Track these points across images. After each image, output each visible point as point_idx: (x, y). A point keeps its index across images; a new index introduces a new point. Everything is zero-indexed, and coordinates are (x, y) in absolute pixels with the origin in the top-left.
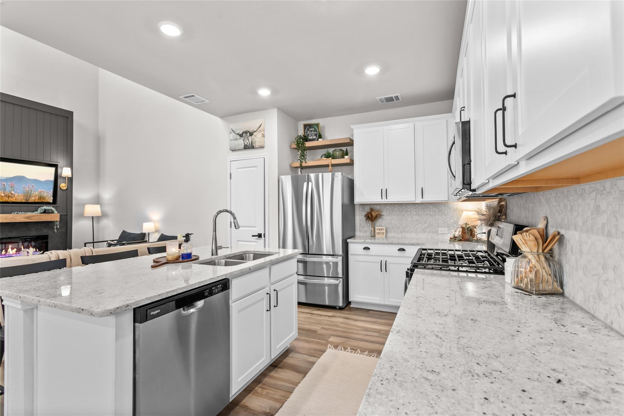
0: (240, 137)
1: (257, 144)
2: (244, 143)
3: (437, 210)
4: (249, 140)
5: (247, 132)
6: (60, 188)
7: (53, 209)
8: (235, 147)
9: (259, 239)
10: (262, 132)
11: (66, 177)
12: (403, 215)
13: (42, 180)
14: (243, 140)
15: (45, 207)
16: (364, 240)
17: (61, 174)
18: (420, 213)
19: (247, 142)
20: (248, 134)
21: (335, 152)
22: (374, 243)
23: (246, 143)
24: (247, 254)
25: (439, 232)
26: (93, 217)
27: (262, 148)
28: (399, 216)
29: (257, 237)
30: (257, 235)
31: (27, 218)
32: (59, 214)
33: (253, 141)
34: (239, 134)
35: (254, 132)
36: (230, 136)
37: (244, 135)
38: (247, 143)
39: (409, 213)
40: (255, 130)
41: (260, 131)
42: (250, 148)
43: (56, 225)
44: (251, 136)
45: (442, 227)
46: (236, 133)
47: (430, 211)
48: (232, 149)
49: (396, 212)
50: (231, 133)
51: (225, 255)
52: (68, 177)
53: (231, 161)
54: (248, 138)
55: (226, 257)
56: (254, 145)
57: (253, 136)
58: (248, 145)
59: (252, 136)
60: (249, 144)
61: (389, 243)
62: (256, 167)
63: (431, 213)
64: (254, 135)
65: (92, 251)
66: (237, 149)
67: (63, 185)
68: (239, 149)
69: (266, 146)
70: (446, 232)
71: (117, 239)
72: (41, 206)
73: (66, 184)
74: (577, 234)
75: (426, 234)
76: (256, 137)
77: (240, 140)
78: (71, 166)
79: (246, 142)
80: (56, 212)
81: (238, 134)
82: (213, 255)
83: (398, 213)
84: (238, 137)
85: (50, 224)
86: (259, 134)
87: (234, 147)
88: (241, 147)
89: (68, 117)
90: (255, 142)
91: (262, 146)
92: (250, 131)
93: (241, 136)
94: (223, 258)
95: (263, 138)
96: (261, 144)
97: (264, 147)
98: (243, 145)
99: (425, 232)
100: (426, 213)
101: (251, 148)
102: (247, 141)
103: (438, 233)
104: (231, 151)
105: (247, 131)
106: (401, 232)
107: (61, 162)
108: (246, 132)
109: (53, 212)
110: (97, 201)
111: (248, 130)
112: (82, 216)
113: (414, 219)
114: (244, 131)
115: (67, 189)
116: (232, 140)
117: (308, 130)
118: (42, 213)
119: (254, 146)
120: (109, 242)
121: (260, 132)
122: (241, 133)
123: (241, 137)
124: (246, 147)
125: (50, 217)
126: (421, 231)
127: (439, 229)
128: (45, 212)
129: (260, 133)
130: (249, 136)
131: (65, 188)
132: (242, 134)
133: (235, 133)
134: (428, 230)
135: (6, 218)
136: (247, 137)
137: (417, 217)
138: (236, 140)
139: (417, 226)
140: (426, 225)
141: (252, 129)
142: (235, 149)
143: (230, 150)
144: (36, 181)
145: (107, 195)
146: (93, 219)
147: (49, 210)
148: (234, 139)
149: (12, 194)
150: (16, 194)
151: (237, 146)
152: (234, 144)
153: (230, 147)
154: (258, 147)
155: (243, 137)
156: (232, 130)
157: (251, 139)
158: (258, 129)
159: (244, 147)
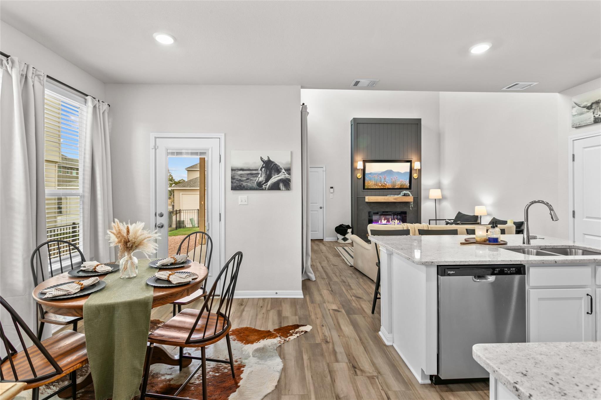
2: (594, 117)
5: (599, 101)
6: (413, 177)
7: (409, 193)
8: (581, 123)
11: (417, 169)
13: (402, 172)
14: (592, 113)
15: (405, 192)
17: (414, 167)
23: (597, 116)
24: (573, 250)
26: (435, 199)
31: (395, 199)
32: (413, 197)
34: (586, 106)
36: (573, 111)
37: (594, 106)
43: (411, 205)
46: (582, 106)
48: (576, 126)
50: (573, 107)
51: (539, 246)
52: (418, 169)
53: (574, 140)
54: (600, 109)
55: (540, 247)
65: (428, 226)
66: (583, 125)
67: (415, 176)
68: (585, 124)
71: (454, 219)
72: (402, 191)
73: (417, 174)
77: (588, 113)
78: (420, 161)
79: (597, 114)
80: (411, 195)
81: (584, 107)
82: (524, 243)
84: (584, 110)
85: (407, 203)
87: (578, 124)
88: (589, 122)
89: (418, 124)
93: (589, 108)
94: (536, 248)
98: (592, 119)
105: (598, 100)
107: (414, 158)
108: (597, 102)
109: (409, 195)
110: (439, 186)
112: (427, 198)
114: (594, 101)
115: (418, 178)
116: (575, 115)
118: (403, 196)
120: (447, 220)
122: (589, 104)
123: (589, 109)
124: (597, 121)
125: (407, 199)
128: (405, 195)
131: (416, 177)
132: (591, 106)
133: (579, 106)
135: (384, 199)
136: (598, 108)
138: (581, 114)
142: (580, 126)
143: (573, 127)
144: (399, 173)
145: (446, 181)
146: (435, 201)
147: (407, 193)
148: (578, 114)
149: (385, 184)
150: (387, 184)
151: (583, 121)
152: (578, 120)
153: (572, 124)
155: (593, 108)
156: (576, 104)
159: (594, 121)
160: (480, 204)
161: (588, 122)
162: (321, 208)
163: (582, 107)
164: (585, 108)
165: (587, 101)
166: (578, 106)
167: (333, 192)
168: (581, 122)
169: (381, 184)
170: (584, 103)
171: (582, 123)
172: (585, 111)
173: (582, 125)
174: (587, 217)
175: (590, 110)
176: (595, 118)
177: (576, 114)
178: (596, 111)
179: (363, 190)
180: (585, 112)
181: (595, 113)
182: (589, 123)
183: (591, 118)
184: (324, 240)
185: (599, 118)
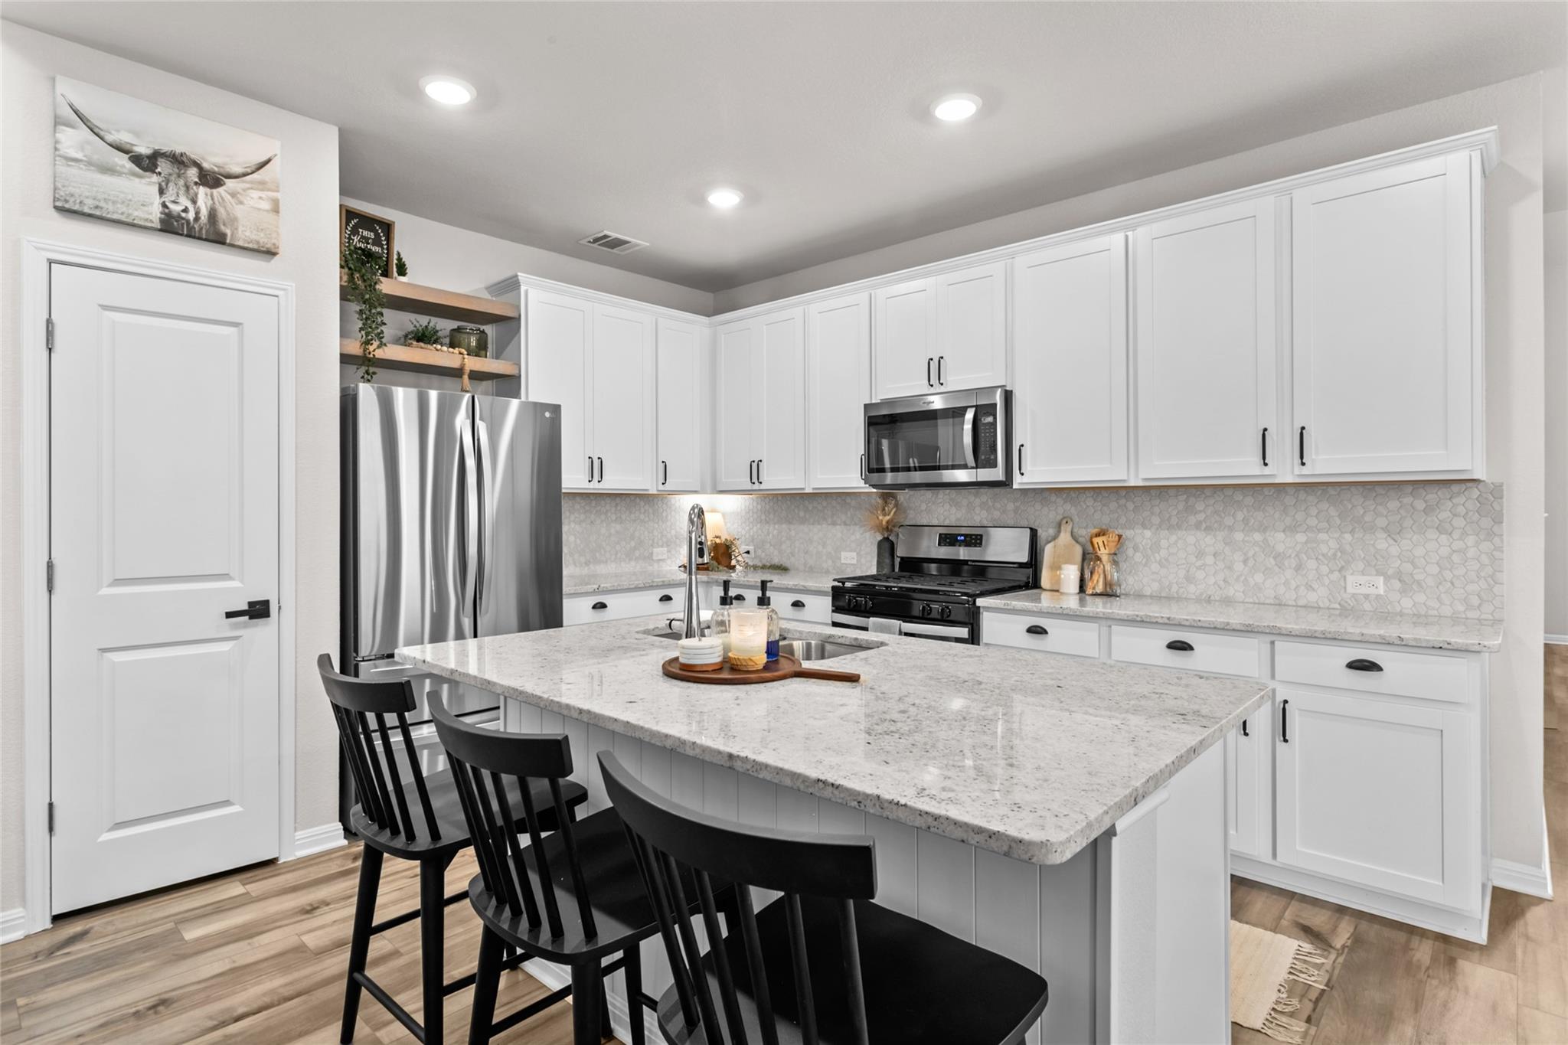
0: (141, 171)
1: (245, 233)
2: (164, 205)
3: (651, 511)
4: (194, 202)
5: (185, 159)
8: (102, 204)
9: (256, 625)
10: (269, 190)
12: (592, 522)
14: (156, 188)
16: (597, 586)
18: (623, 517)
19: (179, 204)
20: (192, 173)
21: (458, 335)
22: (617, 590)
23: (176, 208)
25: (655, 558)
27: (268, 256)
28: (584, 525)
29: (247, 617)
30: (246, 607)
33: (222, 213)
34: (128, 147)
35: (229, 176)
36: (60, 137)
37: (163, 166)
38: (186, 210)
39: (603, 517)
40: (237, 170)
41: (262, 185)
42: (200, 238)
44: (211, 187)
45: (659, 546)
46: (110, 138)
47: (640, 513)
48: (76, 207)
49: (577, 516)
50: (63, 124)
53: (49, 261)
54: (187, 188)
56: (228, 232)
57: (221, 190)
58: (188, 222)
59: (215, 191)
60: (197, 218)
61: (646, 587)
62: (236, 325)
63: (642, 517)
66: (115, 217)
68: (123, 218)
69: (281, 251)
70: (665, 557)
74: (1148, 533)
75: (633, 563)
76: (241, 203)
77: (137, 180)
79: (174, 202)
81: (119, 149)
83: (582, 517)
84: (117, 161)
86: (255, 194)
87: (90, 202)
88: (137, 213)
90: (233, 221)
91: (270, 247)
92: (205, 165)
93: (147, 163)
95: (272, 216)
96: (266, 241)
97: (274, 254)
98: (155, 214)
99: (630, 560)
100: (633, 516)
101: (206, 240)
102: (185, 202)
103: (653, 560)
104: (54, 210)
105: (182, 155)
106: (587, 563)
108: (179, 161)
111: (193, 156)
113: (613, 531)
114: (166, 149)
116: (73, 160)
117: (355, 231)
119: (224, 235)
121: (262, 190)
122: (143, 149)
123: (145, 169)
124: (171, 225)
126: (624, 556)
127: (655, 550)
129: (264, 194)
130: (196, 183)
132: (152, 159)
133: (102, 138)
134: (637, 553)
136: (181, 182)
137: (618, 527)
138: (108, 170)
139: (618, 547)
140: (633, 544)
141: (218, 160)
142: (98, 213)
143: (52, 206)
148: (86, 163)
151: (114, 202)
152: (87, 185)
153: (56, 189)
154: (250, 246)
155: (160, 173)
156: (76, 112)
157: (210, 202)
158: (249, 170)
159: (162, 221)
161: (138, 215)
163: (111, 146)
164: (127, 156)
165: (134, 134)
166: (93, 131)
168: (104, 200)
170: (118, 131)
171: (111, 207)
172: (123, 166)
173: (109, 216)
174: (118, 582)
175: (147, 174)
176: (166, 211)
177: (80, 156)
178: (172, 190)
180: (126, 171)
181: (168, 198)
182: (141, 219)
183: (152, 204)
185: (183, 219)
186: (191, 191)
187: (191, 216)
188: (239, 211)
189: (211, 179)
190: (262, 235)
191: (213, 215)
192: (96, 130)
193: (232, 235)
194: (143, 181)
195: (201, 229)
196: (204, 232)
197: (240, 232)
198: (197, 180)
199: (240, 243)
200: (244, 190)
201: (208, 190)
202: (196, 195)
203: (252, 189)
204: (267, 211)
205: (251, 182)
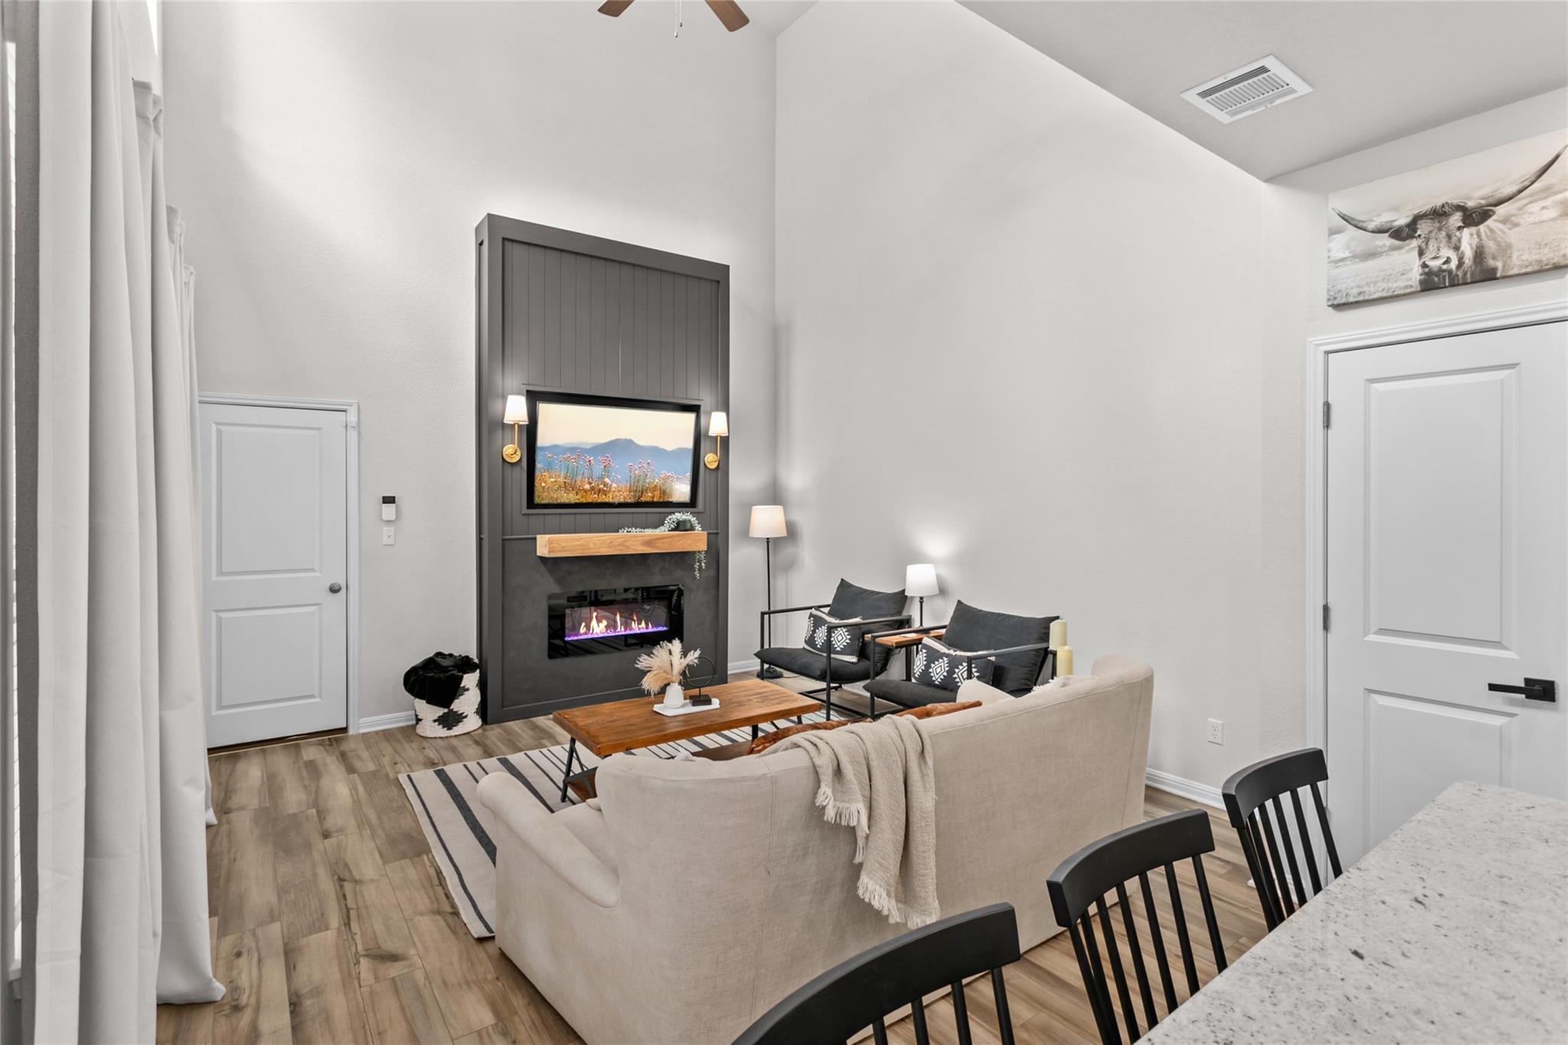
0: (1400, 243)
1: (1521, 257)
2: (1424, 266)
4: (1457, 248)
5: (1447, 209)
6: (705, 465)
7: (693, 519)
8: (1365, 289)
9: (1535, 706)
10: (1556, 193)
11: (717, 437)
14: (1416, 252)
15: (679, 516)
17: (708, 432)
19: (1441, 258)
20: (1456, 219)
23: (1434, 264)
26: (768, 539)
27: (1556, 273)
29: (1523, 695)
30: (1523, 685)
31: (649, 543)
32: (706, 533)
33: (1491, 246)
34: (1388, 226)
35: (1501, 202)
36: (1332, 245)
37: (1423, 228)
38: (1448, 261)
40: (1510, 190)
41: (1546, 192)
42: (1464, 284)
43: (700, 561)
44: (1477, 224)
46: (1371, 226)
48: (1344, 300)
50: (1334, 232)
52: (721, 437)
53: (1327, 353)
54: (1449, 237)
56: (1499, 265)
57: (1490, 222)
58: (1450, 272)
59: (1482, 227)
60: (1460, 264)
62: (1512, 366)
64: (1494, 217)
66: (1376, 295)
67: (710, 459)
68: (1384, 294)
71: (830, 602)
72: (671, 513)
73: (717, 455)
76: (1517, 225)
77: (1396, 253)
78: (726, 407)
79: (1435, 258)
80: (698, 527)
81: (1380, 231)
84: (1379, 243)
85: (683, 558)
86: (1536, 206)
87: (1355, 291)
88: (1401, 284)
89: (718, 282)
90: (1505, 250)
91: (1556, 260)
92: (1470, 204)
93: (1402, 234)
95: (1562, 223)
96: (1552, 255)
98: (1415, 275)
101: (1472, 283)
102: (1447, 252)
104: (1330, 308)
105: (1443, 206)
107: (705, 398)
108: (1438, 214)
109: (692, 528)
110: (774, 495)
111: (1455, 202)
112: (745, 531)
114: (1426, 209)
115: (718, 466)
116: (1343, 260)
118: (673, 530)
119: (1494, 270)
120: (814, 611)
121: (1544, 198)
122: (1402, 220)
123: (1404, 239)
124: (1432, 282)
125: (689, 542)
128: (680, 526)
129: (1547, 202)
130: (1459, 228)
131: (713, 466)
132: (1412, 226)
133: (1365, 229)
135: (610, 545)
136: (1443, 233)
138: (1371, 255)
141: (1486, 191)
142: (1361, 298)
143: (1330, 305)
144: (655, 451)
145: (797, 479)
146: (768, 542)
147: (684, 522)
148: (1354, 257)
149: (605, 485)
150: (614, 485)
151: (1375, 283)
152: (1355, 278)
153: (1329, 290)
154: (1530, 269)
155: (1419, 236)
156: (1344, 218)
157: (1476, 241)
158: (1527, 183)
159: (1421, 282)
160: (918, 558)
161: (1398, 285)
162: (334, 590)
163: (1373, 232)
164: (1387, 234)
165: (1396, 209)
166: (1356, 227)
167: (393, 518)
168: (1368, 284)
169: (590, 483)
170: (1379, 215)
171: (1372, 289)
172: (1384, 245)
173: (1371, 297)
174: (1382, 631)
175: (1407, 242)
176: (1426, 270)
177: (1347, 254)
178: (1432, 245)
179: (525, 510)
180: (1385, 249)
181: (1428, 256)
182: (1400, 288)
183: (1411, 270)
184: (351, 732)
185: (1444, 271)
186: (1454, 239)
187: (1453, 265)
188: (1512, 236)
189: (1475, 217)
190: (1546, 250)
191: (1479, 254)
192: (1360, 225)
193: (1504, 266)
194: (1403, 251)
195: (1465, 274)
196: (1469, 275)
197: (1514, 258)
198: (1461, 224)
199: (1515, 271)
200: (1520, 209)
201: (1473, 229)
202: (1459, 240)
203: (1531, 202)
204: (1554, 219)
205: (1531, 195)
